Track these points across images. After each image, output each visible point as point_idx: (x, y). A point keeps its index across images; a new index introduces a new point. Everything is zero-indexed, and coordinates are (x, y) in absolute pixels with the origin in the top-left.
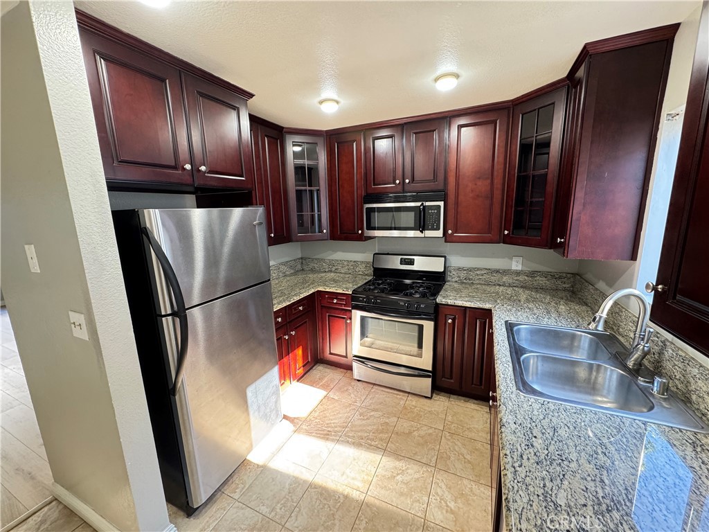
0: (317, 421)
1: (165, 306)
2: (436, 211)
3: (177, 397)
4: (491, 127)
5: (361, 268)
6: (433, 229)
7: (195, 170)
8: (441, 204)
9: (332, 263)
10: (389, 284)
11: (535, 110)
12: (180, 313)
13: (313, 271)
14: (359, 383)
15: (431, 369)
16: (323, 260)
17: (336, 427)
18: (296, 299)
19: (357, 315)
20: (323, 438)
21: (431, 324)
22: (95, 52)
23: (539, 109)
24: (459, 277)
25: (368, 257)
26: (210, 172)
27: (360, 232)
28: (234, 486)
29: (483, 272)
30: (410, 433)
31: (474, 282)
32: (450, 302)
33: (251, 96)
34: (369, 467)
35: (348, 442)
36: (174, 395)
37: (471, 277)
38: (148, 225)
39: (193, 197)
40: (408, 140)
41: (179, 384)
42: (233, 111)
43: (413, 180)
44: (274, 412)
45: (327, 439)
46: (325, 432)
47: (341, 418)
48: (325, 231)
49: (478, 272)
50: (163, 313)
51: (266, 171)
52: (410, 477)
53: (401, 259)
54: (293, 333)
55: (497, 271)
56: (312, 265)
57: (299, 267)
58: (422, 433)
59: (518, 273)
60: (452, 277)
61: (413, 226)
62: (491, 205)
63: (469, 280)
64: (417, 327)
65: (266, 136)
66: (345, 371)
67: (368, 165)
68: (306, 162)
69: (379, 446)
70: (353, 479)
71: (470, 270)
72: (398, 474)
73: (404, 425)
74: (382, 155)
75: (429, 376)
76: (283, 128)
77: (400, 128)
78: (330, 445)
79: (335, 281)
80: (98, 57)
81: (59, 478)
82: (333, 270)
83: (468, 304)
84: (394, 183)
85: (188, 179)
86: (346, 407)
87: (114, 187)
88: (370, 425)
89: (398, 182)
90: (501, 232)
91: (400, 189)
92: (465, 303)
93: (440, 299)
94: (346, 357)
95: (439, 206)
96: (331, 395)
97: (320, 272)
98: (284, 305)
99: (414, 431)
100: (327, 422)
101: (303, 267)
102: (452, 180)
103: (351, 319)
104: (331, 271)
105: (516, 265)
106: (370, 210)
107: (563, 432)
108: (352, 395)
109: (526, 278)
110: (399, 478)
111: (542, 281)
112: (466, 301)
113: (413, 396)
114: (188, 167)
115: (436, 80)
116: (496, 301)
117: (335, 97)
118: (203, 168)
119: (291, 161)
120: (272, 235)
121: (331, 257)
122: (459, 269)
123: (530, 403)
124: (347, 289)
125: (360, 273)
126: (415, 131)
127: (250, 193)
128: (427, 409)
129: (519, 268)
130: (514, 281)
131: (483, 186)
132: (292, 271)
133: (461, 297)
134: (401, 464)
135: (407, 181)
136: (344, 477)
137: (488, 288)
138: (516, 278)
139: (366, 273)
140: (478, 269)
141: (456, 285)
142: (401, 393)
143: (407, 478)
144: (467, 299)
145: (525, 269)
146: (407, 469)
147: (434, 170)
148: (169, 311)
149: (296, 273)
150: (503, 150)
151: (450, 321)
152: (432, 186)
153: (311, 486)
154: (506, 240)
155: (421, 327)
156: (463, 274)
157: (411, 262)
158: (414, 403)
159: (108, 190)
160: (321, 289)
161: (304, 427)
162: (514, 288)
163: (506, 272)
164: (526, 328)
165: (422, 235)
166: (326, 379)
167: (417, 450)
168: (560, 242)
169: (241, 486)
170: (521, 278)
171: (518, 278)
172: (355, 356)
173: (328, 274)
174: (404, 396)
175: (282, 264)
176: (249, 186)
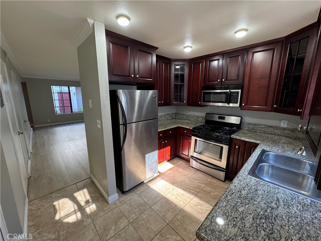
0: (171, 177)
1: (121, 122)
2: (236, 94)
3: (122, 152)
4: (272, 52)
5: (200, 119)
6: (234, 103)
7: (135, 76)
8: (240, 91)
9: (188, 116)
10: (211, 127)
11: (298, 41)
12: (125, 124)
13: (180, 119)
14: (192, 169)
15: (225, 168)
16: (184, 114)
17: (178, 181)
18: (169, 128)
19: (193, 138)
20: (172, 184)
21: (227, 147)
22: (109, 41)
23: (300, 40)
24: (249, 128)
25: (203, 114)
26: (140, 77)
27: (200, 103)
28: (137, 189)
29: (262, 127)
30: (209, 192)
31: (257, 131)
32: (238, 138)
33: (157, 48)
34: (188, 199)
35: (181, 188)
36: (121, 151)
37: (255, 128)
38: (118, 95)
39: (136, 86)
40: (226, 61)
41: (123, 148)
42: (150, 55)
43: (226, 80)
44: (155, 169)
45: (173, 185)
46: (173, 182)
47: (181, 179)
48: (185, 102)
49: (260, 126)
50: (120, 124)
51: (162, 77)
52: (204, 208)
53: (219, 116)
54: (166, 141)
55: (271, 127)
56: (179, 116)
57: (174, 116)
58: (215, 194)
59: (284, 129)
60: (245, 128)
61: (224, 101)
62: (268, 91)
63: (253, 130)
64: (220, 147)
65: (164, 63)
66: (187, 162)
67: (206, 73)
68: (180, 72)
69: (194, 193)
70: (180, 201)
71: (255, 125)
72: (199, 205)
73: (208, 189)
74: (212, 68)
75: (224, 171)
76: (171, 59)
77: (222, 56)
78: (174, 187)
79: (187, 123)
80: (110, 43)
81: (92, 172)
82: (188, 119)
83: (247, 140)
84: (217, 81)
85: (132, 80)
86: (184, 176)
87: (111, 83)
88: (192, 184)
89: (219, 80)
90: (273, 106)
91: (220, 83)
92: (246, 139)
93: (233, 136)
94: (188, 156)
95: (238, 92)
96: (179, 170)
97: (181, 119)
98: (163, 129)
99: (211, 192)
100: (175, 179)
101: (176, 116)
102: (247, 79)
103: (191, 140)
104: (187, 120)
105: (284, 124)
106: (205, 93)
107: (259, 192)
108: (188, 172)
109: (289, 132)
110: (199, 207)
111: (300, 134)
112: (246, 138)
113: (216, 179)
114: (133, 76)
115: (236, 33)
116: (264, 141)
117: (190, 45)
118: (138, 76)
119: (173, 72)
120: (163, 102)
121: (187, 114)
122: (249, 124)
123: (251, 180)
124: (191, 127)
125: (200, 121)
126: (230, 56)
127: (154, 85)
128: (221, 185)
129: (286, 126)
130: (281, 133)
131: (265, 82)
132: (171, 118)
133: (245, 136)
134: (201, 202)
135: (223, 80)
136: (176, 199)
137: (263, 135)
138: (282, 131)
139: (202, 121)
140: (260, 125)
141: (246, 132)
142: (210, 177)
143: (202, 208)
144: (247, 138)
145: (289, 127)
146: (204, 205)
147: (238, 75)
148: (122, 124)
149: (173, 119)
150: (277, 63)
151: (237, 147)
152: (236, 82)
153: (164, 198)
154: (276, 110)
155: (222, 148)
156: (251, 127)
157: (224, 118)
158: (215, 182)
159: (109, 84)
160: (180, 126)
161: (165, 178)
162: (281, 137)
163: (277, 128)
164: (272, 154)
165: (229, 106)
166: (178, 164)
167: (211, 199)
168: (300, 111)
169: (140, 190)
170: (286, 132)
171: (284, 131)
172: (192, 156)
173: (185, 121)
174: (211, 177)
175: (167, 114)
176: (154, 83)
